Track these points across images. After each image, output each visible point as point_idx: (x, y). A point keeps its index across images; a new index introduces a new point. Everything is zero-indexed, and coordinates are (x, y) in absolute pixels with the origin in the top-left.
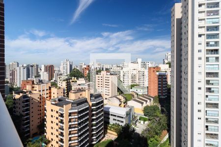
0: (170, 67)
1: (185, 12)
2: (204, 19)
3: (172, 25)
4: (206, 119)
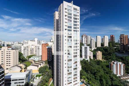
0: (53, 44)
1: (60, 17)
2: (67, 23)
3: (54, 22)
4: (68, 67)
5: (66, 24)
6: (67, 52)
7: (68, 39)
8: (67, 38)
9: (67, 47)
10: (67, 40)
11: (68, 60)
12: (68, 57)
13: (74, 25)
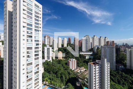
1: (15, 9)
4: (27, 72)
5: (25, 20)
6: (26, 55)
7: (28, 39)
8: (25, 38)
9: (26, 48)
10: (26, 40)
11: (27, 64)
12: (27, 60)
13: (35, 24)
